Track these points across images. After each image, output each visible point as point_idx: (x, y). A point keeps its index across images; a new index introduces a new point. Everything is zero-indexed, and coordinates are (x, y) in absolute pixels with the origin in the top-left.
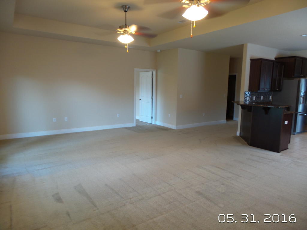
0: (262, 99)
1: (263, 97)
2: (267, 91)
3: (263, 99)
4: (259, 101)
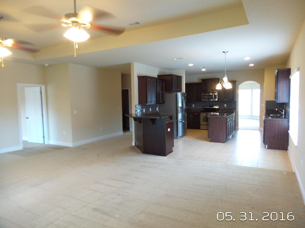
2: (154, 104)
3: (152, 110)
4: (148, 113)
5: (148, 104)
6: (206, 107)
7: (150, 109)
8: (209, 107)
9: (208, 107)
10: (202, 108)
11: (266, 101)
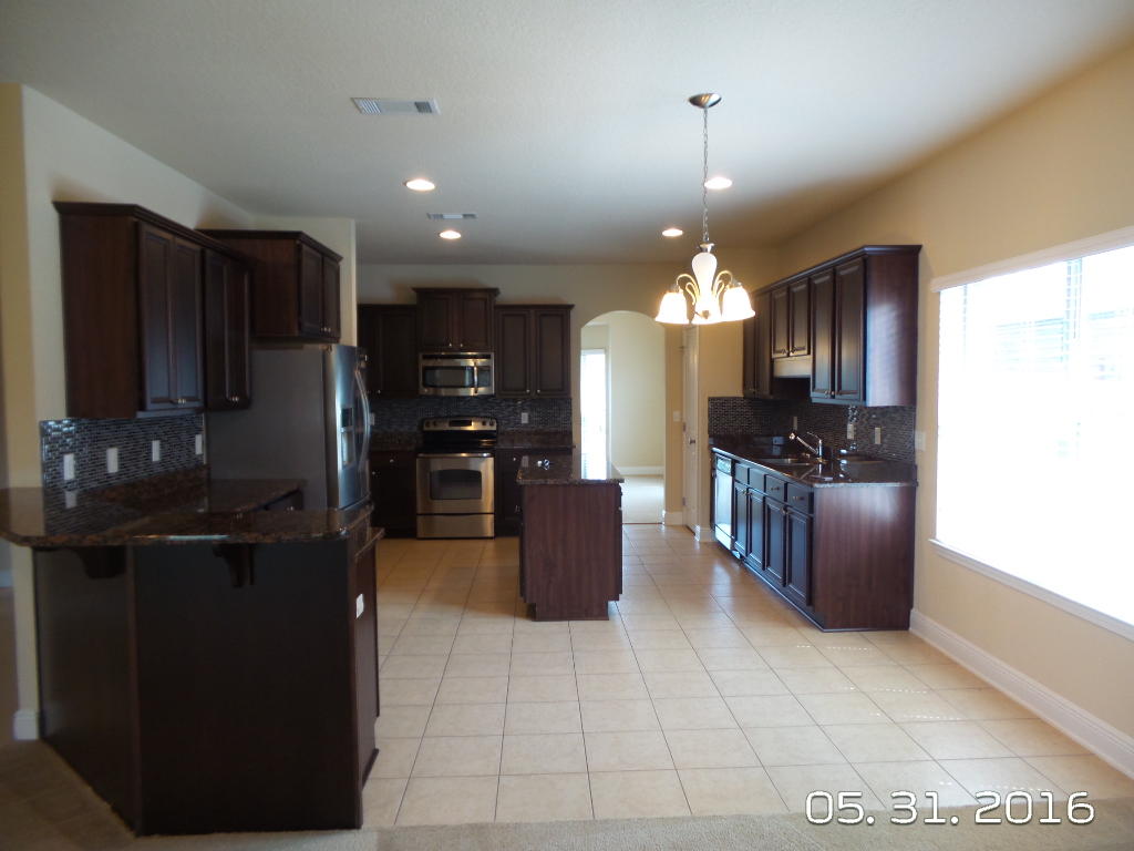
0: (156, 456)
1: (162, 446)
2: (188, 412)
3: (164, 455)
4: (142, 474)
5: (151, 412)
6: (435, 424)
7: (156, 445)
8: (452, 424)
9: (446, 427)
10: (415, 429)
11: (711, 400)
